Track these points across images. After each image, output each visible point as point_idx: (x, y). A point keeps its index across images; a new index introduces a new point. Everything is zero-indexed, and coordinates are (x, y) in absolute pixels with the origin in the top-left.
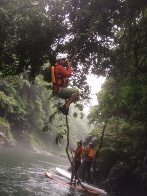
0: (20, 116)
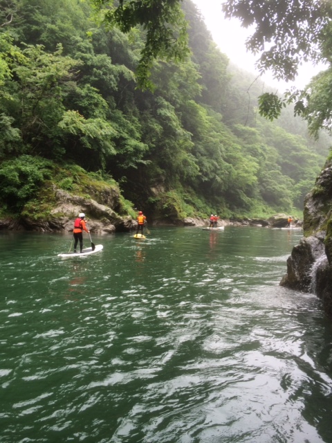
0: (134, 159)
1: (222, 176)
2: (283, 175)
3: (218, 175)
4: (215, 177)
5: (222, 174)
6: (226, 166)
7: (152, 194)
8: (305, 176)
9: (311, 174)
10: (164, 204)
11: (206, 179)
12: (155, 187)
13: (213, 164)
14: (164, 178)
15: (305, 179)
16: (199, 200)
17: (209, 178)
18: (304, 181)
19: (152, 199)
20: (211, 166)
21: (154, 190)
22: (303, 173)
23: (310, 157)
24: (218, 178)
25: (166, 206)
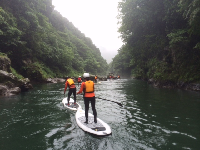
1: (59, 55)
2: (81, 56)
3: (56, 55)
4: (55, 56)
5: (58, 54)
6: (60, 50)
7: (24, 64)
8: (87, 57)
9: (89, 57)
10: (33, 70)
11: (51, 57)
12: (25, 60)
13: (54, 49)
14: (31, 55)
15: (87, 59)
16: (48, 68)
17: (52, 56)
18: (87, 60)
19: (25, 68)
20: (53, 50)
21: (25, 62)
22: (86, 56)
23: (88, 49)
24: (57, 56)
25: (34, 71)
